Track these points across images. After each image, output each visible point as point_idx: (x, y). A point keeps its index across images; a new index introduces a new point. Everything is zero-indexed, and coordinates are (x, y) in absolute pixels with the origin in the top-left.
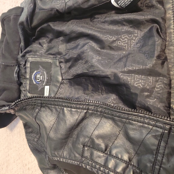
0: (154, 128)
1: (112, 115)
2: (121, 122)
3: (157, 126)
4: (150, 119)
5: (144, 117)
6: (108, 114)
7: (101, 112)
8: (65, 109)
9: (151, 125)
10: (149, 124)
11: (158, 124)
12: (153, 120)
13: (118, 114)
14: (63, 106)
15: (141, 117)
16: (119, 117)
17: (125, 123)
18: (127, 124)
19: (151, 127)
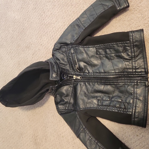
0: (130, 83)
1: (110, 82)
2: (114, 85)
3: (131, 82)
4: (127, 79)
5: (125, 80)
6: (107, 83)
7: (104, 82)
8: (86, 83)
9: (128, 82)
10: (127, 82)
11: (131, 81)
12: (129, 79)
13: (112, 81)
14: (85, 82)
15: (123, 80)
16: (113, 83)
17: (116, 85)
18: (117, 85)
19: (128, 83)
